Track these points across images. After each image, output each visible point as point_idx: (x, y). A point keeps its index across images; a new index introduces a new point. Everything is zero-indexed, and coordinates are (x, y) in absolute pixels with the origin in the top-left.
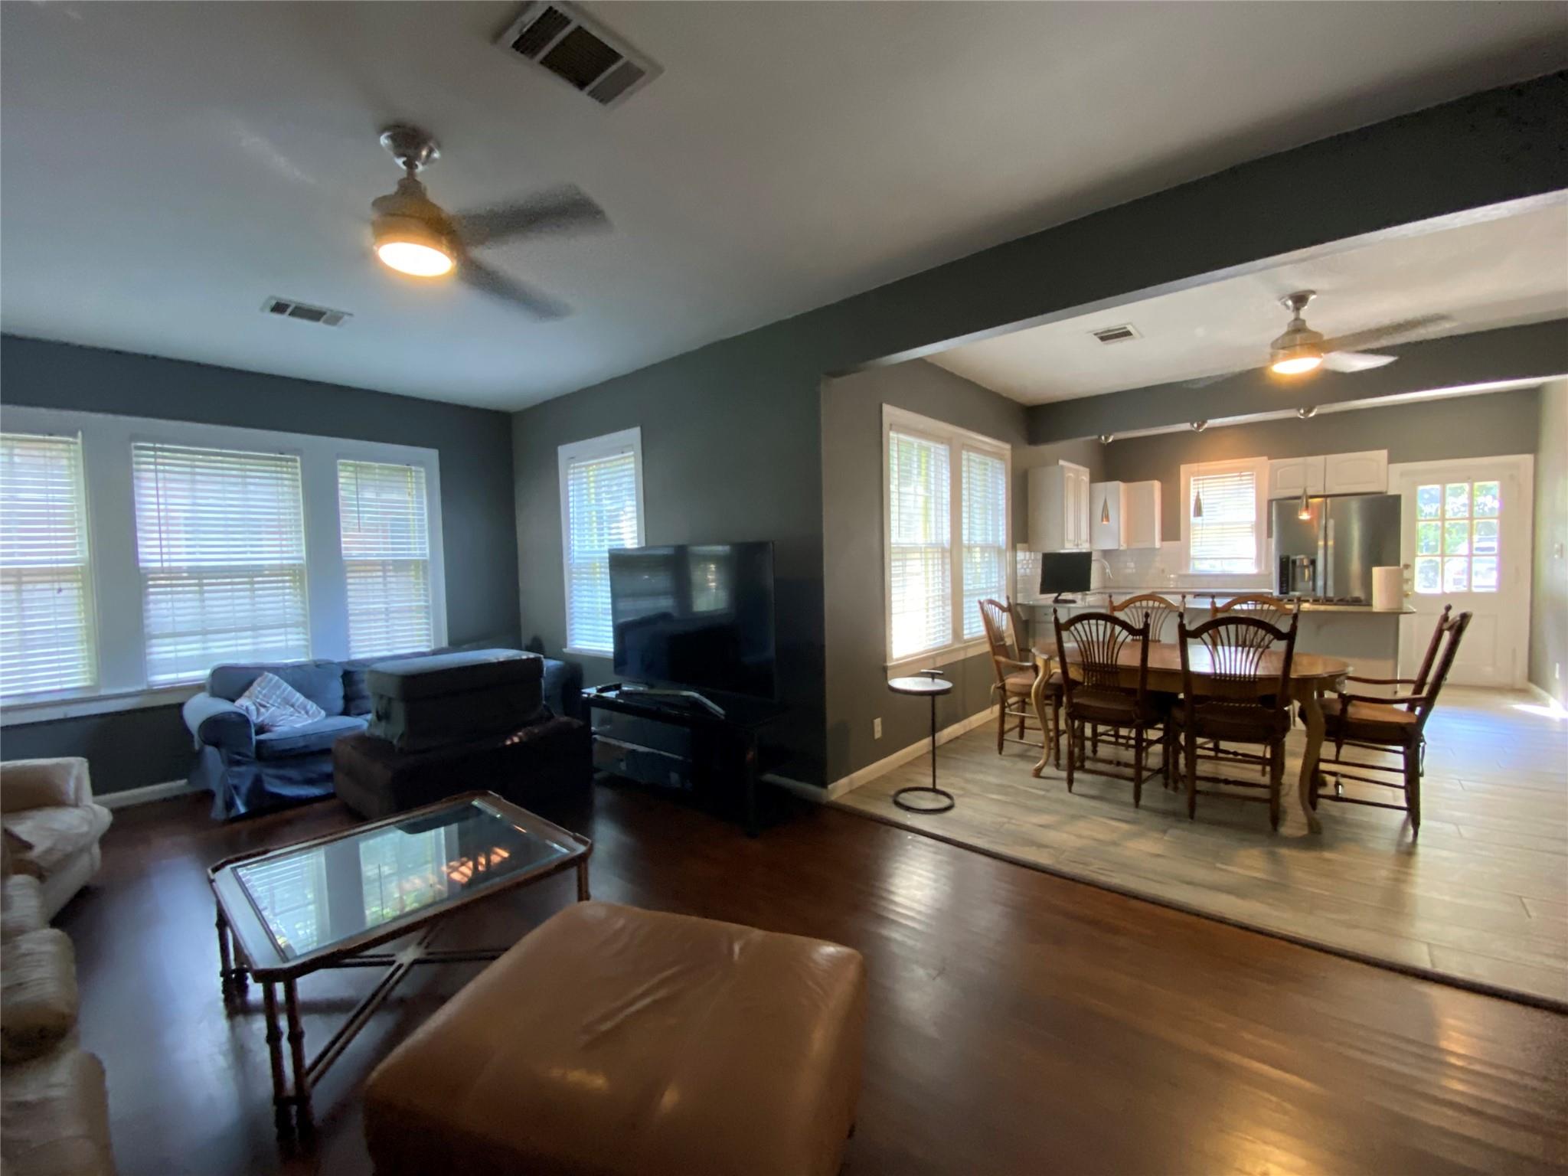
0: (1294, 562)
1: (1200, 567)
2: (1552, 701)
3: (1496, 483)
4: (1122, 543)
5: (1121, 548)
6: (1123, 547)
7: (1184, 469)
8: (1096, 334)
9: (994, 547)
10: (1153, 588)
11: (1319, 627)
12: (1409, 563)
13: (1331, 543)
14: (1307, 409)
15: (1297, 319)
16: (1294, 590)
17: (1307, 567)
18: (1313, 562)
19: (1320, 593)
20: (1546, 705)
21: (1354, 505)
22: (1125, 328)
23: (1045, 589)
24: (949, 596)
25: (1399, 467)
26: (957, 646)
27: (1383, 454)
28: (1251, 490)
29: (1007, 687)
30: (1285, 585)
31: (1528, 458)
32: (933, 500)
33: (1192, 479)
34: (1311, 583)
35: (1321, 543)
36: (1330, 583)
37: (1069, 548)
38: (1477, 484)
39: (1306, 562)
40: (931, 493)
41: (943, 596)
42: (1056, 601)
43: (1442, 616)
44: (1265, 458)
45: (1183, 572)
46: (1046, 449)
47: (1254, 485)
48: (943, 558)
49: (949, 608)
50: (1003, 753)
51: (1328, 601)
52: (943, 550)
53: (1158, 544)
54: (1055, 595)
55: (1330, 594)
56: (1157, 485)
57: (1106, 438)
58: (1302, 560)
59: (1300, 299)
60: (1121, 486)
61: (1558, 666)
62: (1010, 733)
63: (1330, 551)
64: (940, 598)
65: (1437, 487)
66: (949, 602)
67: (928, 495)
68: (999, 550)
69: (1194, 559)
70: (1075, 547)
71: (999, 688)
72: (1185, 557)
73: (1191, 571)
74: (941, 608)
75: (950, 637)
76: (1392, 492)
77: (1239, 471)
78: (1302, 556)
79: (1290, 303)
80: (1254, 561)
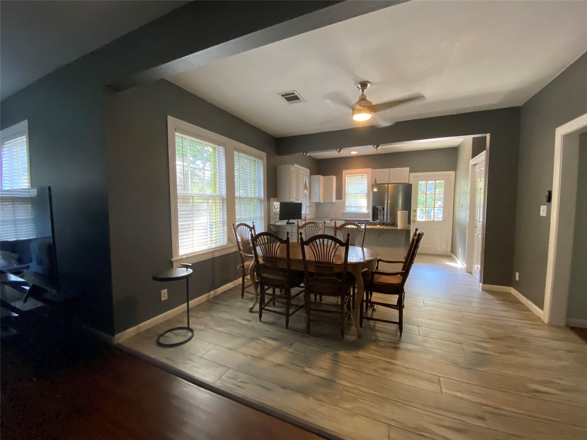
0: (377, 208)
1: (348, 210)
2: (458, 261)
3: (443, 181)
4: (321, 200)
5: (321, 202)
6: (322, 201)
7: (344, 172)
8: (282, 96)
9: (258, 199)
10: (331, 218)
11: (379, 235)
12: (415, 210)
13: (389, 202)
14: (377, 145)
15: (363, 95)
16: (377, 219)
17: (382, 210)
18: (383, 209)
19: (385, 221)
20: (456, 262)
21: (401, 188)
22: (294, 93)
23: (282, 218)
24: (226, 222)
25: (412, 174)
26: (231, 245)
27: (408, 169)
28: (366, 181)
29: (245, 267)
30: (374, 217)
31: (454, 172)
32: (218, 174)
33: (347, 176)
34: (383, 217)
35: (386, 202)
36: (389, 217)
37: (293, 200)
38: (437, 182)
39: (381, 209)
40: (216, 170)
41: (223, 222)
42: (288, 223)
43: (414, 233)
44: (371, 169)
45: (343, 212)
46: (286, 158)
47: (367, 179)
48: (223, 203)
49: (226, 227)
50: (244, 297)
51: (388, 225)
52: (223, 199)
53: (334, 200)
54: (287, 221)
55: (389, 222)
56: (334, 178)
57: (306, 154)
58: (380, 208)
59: (364, 85)
60: (321, 177)
61: (460, 248)
62: (246, 289)
63: (389, 205)
64: (222, 222)
65: (425, 182)
66: (226, 224)
67: (215, 171)
68: (260, 200)
69: (347, 207)
70: (297, 200)
71: (241, 266)
72: (344, 206)
73: (346, 212)
74: (222, 227)
75: (226, 241)
76: (410, 183)
77: (362, 173)
78: (380, 206)
79: (360, 86)
80: (366, 208)
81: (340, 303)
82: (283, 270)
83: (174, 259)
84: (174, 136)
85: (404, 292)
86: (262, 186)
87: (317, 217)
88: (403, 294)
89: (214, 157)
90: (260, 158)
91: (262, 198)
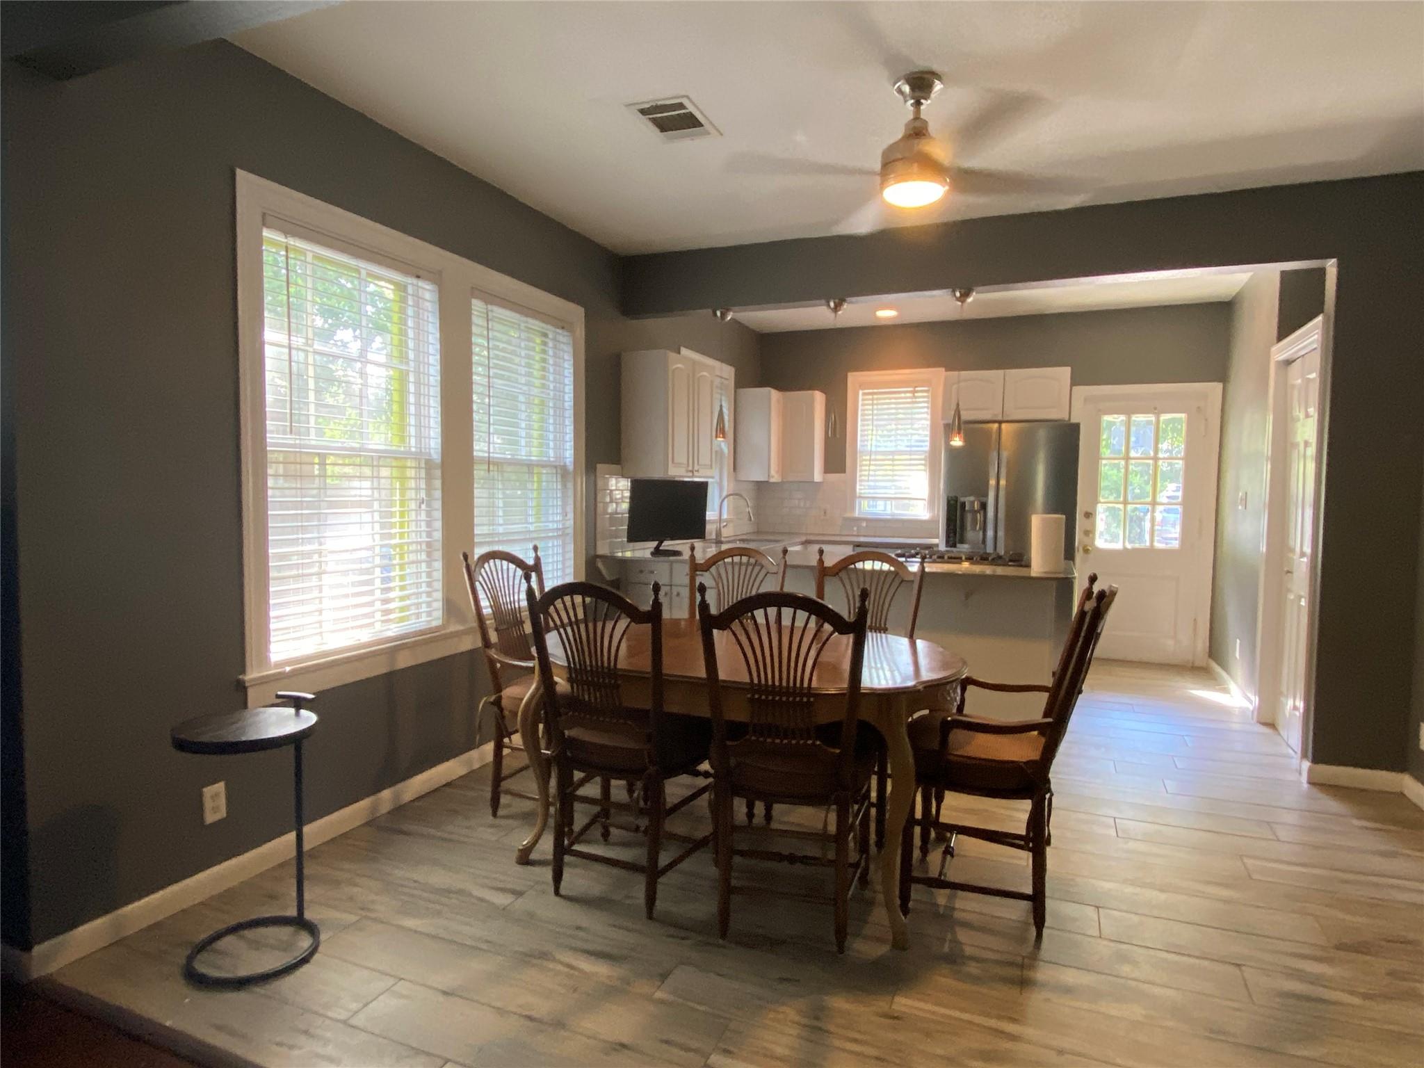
0: (963, 505)
1: (864, 508)
2: (1232, 686)
3: (1183, 416)
4: (773, 472)
5: (772, 480)
6: (776, 478)
7: (853, 378)
8: (643, 112)
9: (556, 467)
10: (807, 534)
11: (967, 596)
12: (1089, 511)
13: (1003, 482)
14: (963, 291)
15: (917, 117)
16: (962, 542)
17: (978, 511)
18: (984, 506)
19: (990, 549)
20: (1226, 691)
21: (1042, 434)
22: (681, 106)
23: (635, 534)
24: (439, 545)
25: (1082, 391)
26: (454, 627)
27: (1066, 371)
28: (926, 410)
29: (504, 703)
30: (952, 535)
31: (1217, 387)
32: (412, 379)
33: (861, 392)
34: (981, 533)
35: (992, 482)
36: (1001, 533)
37: (678, 472)
38: (1164, 417)
39: (976, 506)
40: (407, 364)
41: (429, 544)
42: (657, 552)
43: (1085, 590)
44: (943, 369)
45: (848, 515)
46: (655, 325)
47: (930, 405)
48: (429, 478)
49: (438, 565)
50: (500, 812)
51: (997, 560)
52: (429, 464)
53: (818, 476)
54: (655, 544)
55: (1001, 552)
56: (819, 398)
57: (723, 315)
58: (973, 503)
59: (921, 84)
60: (774, 394)
61: (1238, 641)
62: (509, 780)
63: (1002, 493)
64: (424, 547)
65: (1123, 417)
66: (438, 554)
67: (403, 367)
68: (563, 472)
69: (860, 497)
70: (691, 474)
71: (492, 703)
72: (850, 495)
73: (857, 514)
74: (424, 565)
75: (439, 614)
76: (1074, 420)
77: (914, 384)
78: (972, 498)
79: (907, 89)
80: (926, 503)
81: (832, 829)
82: (639, 716)
83: (251, 675)
84: (259, 240)
85: (1049, 790)
86: (567, 422)
87: (758, 532)
88: (1047, 796)
89: (400, 318)
90: (562, 324)
91: (568, 464)
